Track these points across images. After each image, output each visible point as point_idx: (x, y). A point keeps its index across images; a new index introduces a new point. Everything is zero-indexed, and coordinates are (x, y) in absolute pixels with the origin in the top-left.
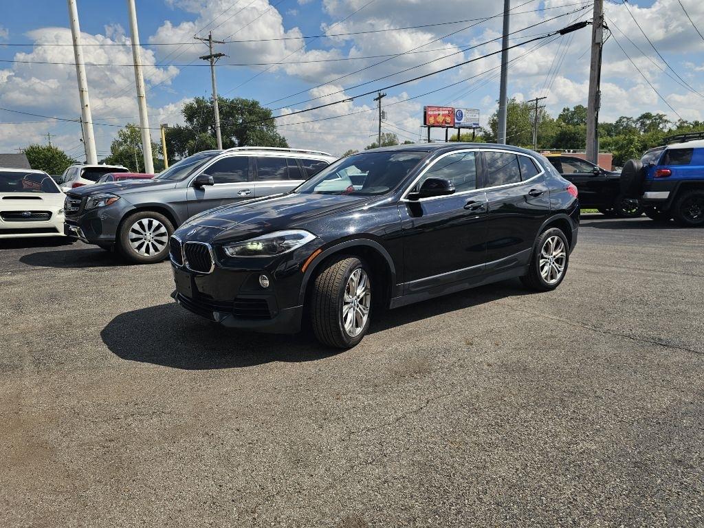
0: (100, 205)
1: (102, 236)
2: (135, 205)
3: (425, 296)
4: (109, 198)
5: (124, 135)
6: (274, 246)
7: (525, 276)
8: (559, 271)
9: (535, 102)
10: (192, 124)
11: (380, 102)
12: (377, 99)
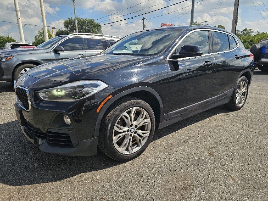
0: (3, 61)
1: (4, 77)
2: (21, 61)
3: (180, 119)
4: (7, 57)
5: (41, 33)
6: (77, 93)
7: (229, 103)
8: (243, 99)
9: (204, 22)
10: (68, 29)
11: (144, 21)
12: (142, 20)
